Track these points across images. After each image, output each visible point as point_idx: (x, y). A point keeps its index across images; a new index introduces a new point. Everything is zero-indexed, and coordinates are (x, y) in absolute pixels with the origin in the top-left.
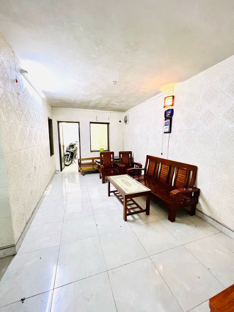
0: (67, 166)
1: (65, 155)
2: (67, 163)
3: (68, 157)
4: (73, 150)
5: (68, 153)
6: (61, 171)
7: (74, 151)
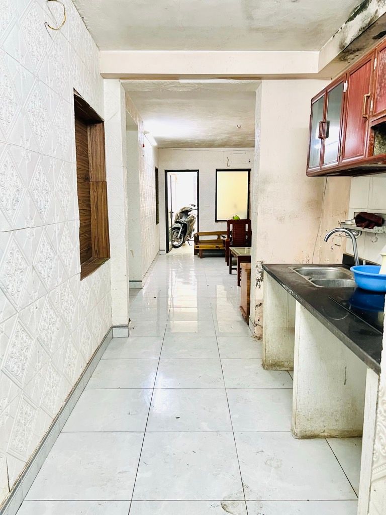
0: (176, 247)
1: (173, 229)
2: (176, 243)
3: (178, 233)
4: (186, 220)
5: (179, 225)
6: (167, 252)
7: (188, 222)
